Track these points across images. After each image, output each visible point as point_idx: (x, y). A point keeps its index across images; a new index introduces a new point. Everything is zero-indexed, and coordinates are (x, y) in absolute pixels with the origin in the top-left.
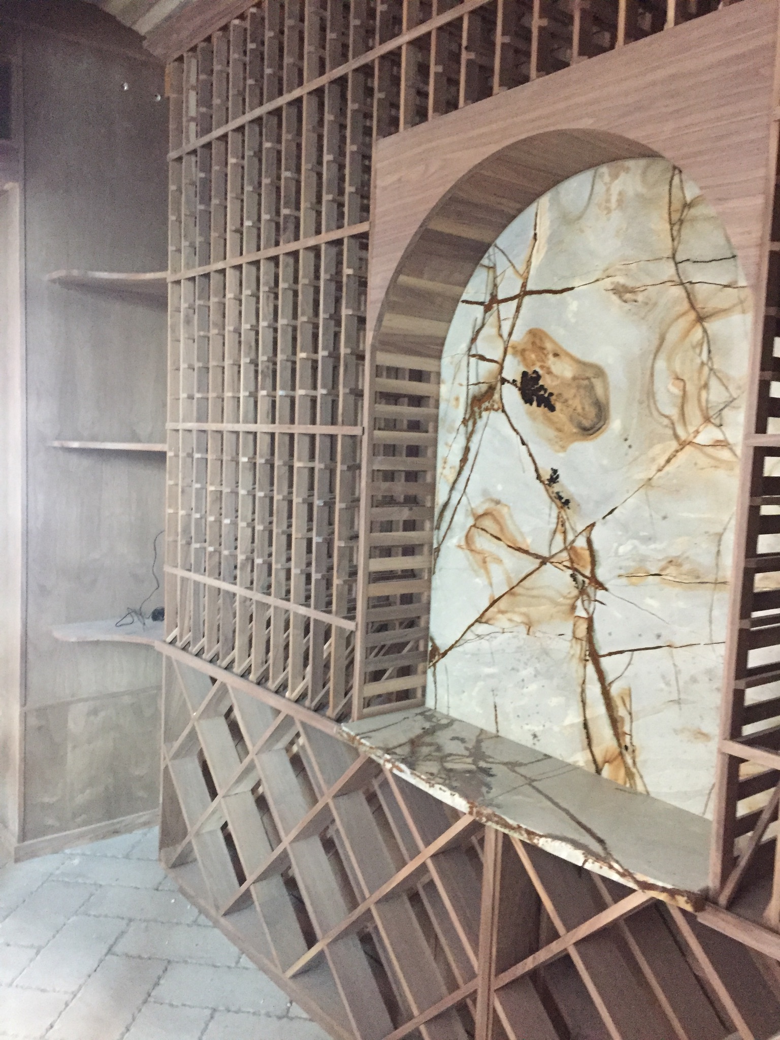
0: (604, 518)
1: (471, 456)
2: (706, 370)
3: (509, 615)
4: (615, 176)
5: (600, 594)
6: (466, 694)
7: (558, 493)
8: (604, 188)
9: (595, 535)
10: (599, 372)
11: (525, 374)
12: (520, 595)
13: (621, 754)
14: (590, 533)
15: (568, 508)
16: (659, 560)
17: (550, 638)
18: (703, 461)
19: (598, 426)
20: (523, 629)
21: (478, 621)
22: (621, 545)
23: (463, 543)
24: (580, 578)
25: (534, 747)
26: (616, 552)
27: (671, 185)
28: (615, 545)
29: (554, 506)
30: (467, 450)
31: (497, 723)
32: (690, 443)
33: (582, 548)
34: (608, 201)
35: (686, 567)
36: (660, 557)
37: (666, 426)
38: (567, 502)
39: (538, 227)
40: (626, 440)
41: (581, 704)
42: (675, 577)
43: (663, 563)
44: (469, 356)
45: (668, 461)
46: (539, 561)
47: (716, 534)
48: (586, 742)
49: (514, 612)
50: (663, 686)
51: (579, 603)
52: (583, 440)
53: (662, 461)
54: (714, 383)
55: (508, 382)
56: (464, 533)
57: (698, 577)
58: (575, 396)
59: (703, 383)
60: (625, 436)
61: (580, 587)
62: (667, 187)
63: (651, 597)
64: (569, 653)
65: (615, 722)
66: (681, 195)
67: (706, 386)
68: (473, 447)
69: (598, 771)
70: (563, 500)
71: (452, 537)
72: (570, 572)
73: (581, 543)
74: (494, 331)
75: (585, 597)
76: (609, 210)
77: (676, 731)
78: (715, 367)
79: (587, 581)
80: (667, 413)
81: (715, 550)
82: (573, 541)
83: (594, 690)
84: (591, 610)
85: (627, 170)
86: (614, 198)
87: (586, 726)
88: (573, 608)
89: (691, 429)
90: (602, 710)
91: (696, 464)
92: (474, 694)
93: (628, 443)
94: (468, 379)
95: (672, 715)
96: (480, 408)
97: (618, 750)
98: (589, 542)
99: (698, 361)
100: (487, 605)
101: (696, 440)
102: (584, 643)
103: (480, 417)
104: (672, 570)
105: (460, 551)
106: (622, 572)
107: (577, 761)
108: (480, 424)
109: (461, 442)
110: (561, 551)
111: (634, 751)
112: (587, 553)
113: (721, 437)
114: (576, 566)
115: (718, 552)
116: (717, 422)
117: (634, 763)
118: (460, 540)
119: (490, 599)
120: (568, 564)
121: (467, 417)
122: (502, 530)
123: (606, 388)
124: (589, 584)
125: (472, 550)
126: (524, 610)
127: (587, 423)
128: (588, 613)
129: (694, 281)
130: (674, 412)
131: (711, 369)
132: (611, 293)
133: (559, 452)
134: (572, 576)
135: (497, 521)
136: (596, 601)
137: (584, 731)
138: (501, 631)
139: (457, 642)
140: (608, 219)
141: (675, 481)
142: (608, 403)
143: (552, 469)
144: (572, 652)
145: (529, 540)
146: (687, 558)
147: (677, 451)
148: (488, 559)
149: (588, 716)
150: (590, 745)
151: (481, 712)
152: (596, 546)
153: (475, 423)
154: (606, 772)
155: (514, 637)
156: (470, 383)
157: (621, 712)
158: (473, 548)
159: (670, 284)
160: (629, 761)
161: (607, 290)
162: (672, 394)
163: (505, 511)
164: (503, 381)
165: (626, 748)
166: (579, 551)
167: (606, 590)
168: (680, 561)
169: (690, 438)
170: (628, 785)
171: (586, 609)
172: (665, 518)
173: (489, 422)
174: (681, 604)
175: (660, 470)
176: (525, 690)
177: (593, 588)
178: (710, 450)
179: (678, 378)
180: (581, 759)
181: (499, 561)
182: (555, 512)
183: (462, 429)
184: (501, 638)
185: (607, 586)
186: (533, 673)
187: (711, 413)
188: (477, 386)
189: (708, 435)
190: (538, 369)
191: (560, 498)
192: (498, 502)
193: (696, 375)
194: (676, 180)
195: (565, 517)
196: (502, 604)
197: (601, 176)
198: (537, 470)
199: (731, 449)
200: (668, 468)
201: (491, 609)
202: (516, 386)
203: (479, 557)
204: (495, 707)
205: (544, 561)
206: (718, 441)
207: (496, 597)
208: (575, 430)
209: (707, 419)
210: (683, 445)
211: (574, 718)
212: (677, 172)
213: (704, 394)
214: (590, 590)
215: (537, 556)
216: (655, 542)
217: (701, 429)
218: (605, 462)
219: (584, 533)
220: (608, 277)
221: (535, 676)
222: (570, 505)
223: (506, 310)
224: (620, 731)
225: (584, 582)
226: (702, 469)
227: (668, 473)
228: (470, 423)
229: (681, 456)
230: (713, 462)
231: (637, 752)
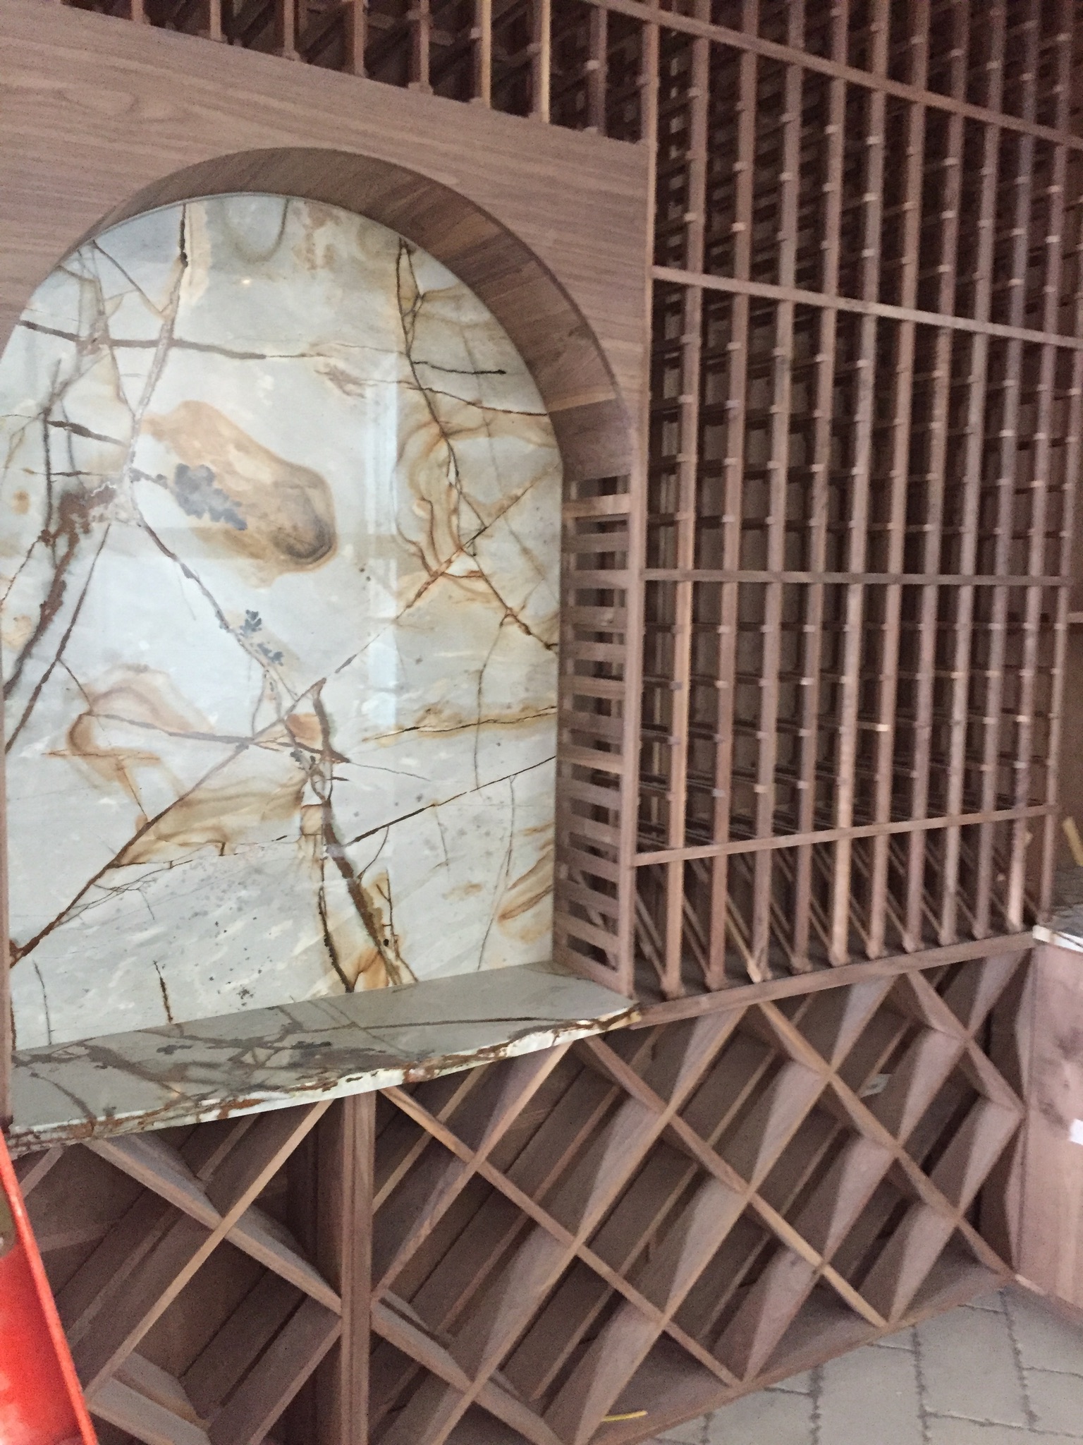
0: (337, 671)
1: (70, 598)
2: (455, 493)
3: (181, 839)
4: (319, 223)
5: (339, 769)
6: (90, 994)
7: (260, 646)
8: (302, 232)
9: (325, 695)
10: (317, 481)
11: (182, 471)
12: (200, 802)
13: (380, 953)
14: (319, 693)
15: (281, 664)
16: (415, 711)
17: (263, 848)
18: (457, 593)
19: (320, 552)
20: (213, 850)
21: (115, 864)
22: (363, 701)
23: (63, 746)
24: (307, 754)
25: (244, 1009)
26: (359, 712)
27: (398, 263)
28: (356, 703)
29: (256, 664)
30: (56, 590)
31: (168, 1008)
32: (443, 574)
33: (307, 715)
34: (310, 251)
35: (447, 713)
36: (416, 707)
37: (414, 555)
38: (278, 656)
39: (187, 245)
40: (362, 570)
41: (319, 917)
42: (434, 727)
43: (421, 713)
44: (46, 422)
45: (419, 595)
46: (233, 746)
47: (477, 671)
48: (330, 960)
49: (193, 830)
50: (427, 852)
51: (307, 788)
52: (296, 570)
53: (412, 595)
54: (464, 507)
55: (148, 478)
56: (66, 728)
57: (460, 722)
58: (279, 510)
59: (452, 507)
60: (360, 566)
61: (307, 766)
62: (393, 266)
63: (408, 755)
64: (296, 858)
65: (369, 919)
66: (412, 281)
67: (456, 511)
68: (74, 581)
69: (350, 987)
70: (271, 655)
71: (30, 741)
72: (291, 750)
73: (305, 708)
74: (108, 390)
75: (317, 778)
76: (313, 267)
77: (444, 896)
78: (465, 490)
79: (317, 756)
80: (414, 539)
81: (476, 688)
82: (294, 707)
84: (326, 793)
85: (337, 220)
86: (320, 252)
87: (328, 940)
88: (299, 796)
89: (443, 558)
90: (351, 911)
91: (450, 597)
92: (111, 985)
93: (365, 574)
94: (48, 464)
95: (442, 880)
96: (84, 515)
97: (376, 949)
98: (319, 707)
99: (447, 483)
100: (133, 834)
101: (450, 571)
102: (319, 837)
103: (87, 531)
104: (431, 720)
105: (57, 762)
106: (368, 735)
107: (319, 992)
108: (85, 543)
109: (39, 573)
110: (273, 725)
111: (396, 942)
112: (316, 719)
113: (475, 568)
114: (298, 740)
115: (480, 691)
116: (471, 550)
117: (398, 955)
118: (54, 742)
119: (137, 825)
120: (287, 740)
121: (53, 529)
122: (154, 711)
123: (329, 505)
124: (321, 760)
125: (85, 755)
126: (211, 822)
127: (299, 547)
128: (322, 797)
129: (435, 389)
130: (422, 539)
131: (460, 493)
132: (326, 378)
133: (257, 587)
134: (293, 755)
135: (142, 699)
136: (333, 778)
137: (326, 950)
138: (167, 865)
139: (62, 915)
140: (313, 277)
141: (428, 618)
142: (333, 519)
143: (248, 612)
144: (301, 855)
145: (213, 719)
146: (448, 702)
147: (428, 584)
148: (127, 763)
149: (330, 928)
150: (335, 963)
151: (131, 1005)
152: (329, 708)
153: (73, 541)
154: (360, 987)
155: (194, 868)
156: (53, 471)
157: (378, 902)
158: (89, 749)
159: (406, 385)
160: (390, 954)
161: (318, 372)
162: (417, 516)
163: (159, 681)
164: (137, 476)
165: (386, 942)
166: (302, 720)
167: (347, 761)
168: (439, 707)
169: (443, 568)
170: (391, 985)
171: (318, 794)
172: (419, 661)
173: (109, 541)
174: (443, 755)
175: (409, 606)
176: (222, 936)
177: (328, 764)
178: (465, 582)
179: (423, 499)
180: (325, 985)
181: (153, 759)
182: (258, 672)
183: (41, 550)
184: (166, 877)
185: (348, 756)
186: (235, 906)
187: (464, 541)
188: (73, 480)
189: (461, 565)
190: (208, 464)
191: (266, 652)
192: (141, 669)
193: (443, 497)
194: (404, 261)
195: (276, 677)
196: (164, 826)
197: (297, 213)
198: (219, 614)
199: (487, 581)
200: (419, 603)
201: (143, 839)
202: (165, 486)
203: (103, 764)
204: (163, 984)
205: (242, 744)
206: (472, 572)
207: (150, 819)
208: (282, 557)
209: (460, 548)
210: (435, 576)
211: (311, 937)
212: (404, 251)
213: (454, 519)
214: (324, 768)
215: (228, 740)
216: (408, 691)
217: (454, 558)
218: (334, 599)
219: (309, 695)
220: (319, 355)
221: (240, 909)
222: (283, 660)
223: (135, 363)
224: (377, 926)
225: (313, 759)
226: (457, 603)
227: (419, 609)
229: (435, 589)
230: (469, 595)
231: (400, 943)
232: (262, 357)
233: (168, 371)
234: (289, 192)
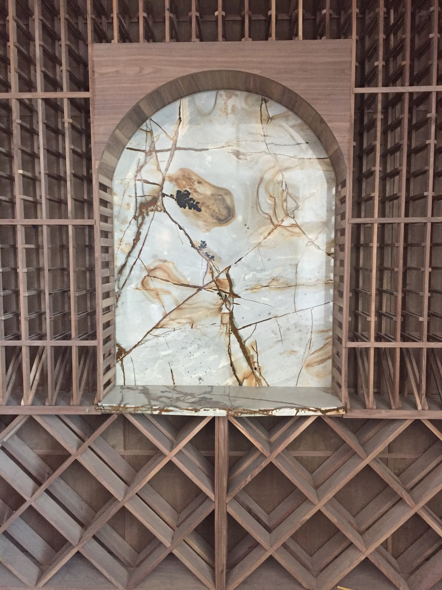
0: (235, 263)
1: (142, 237)
2: (285, 193)
3: (178, 321)
4: (229, 97)
5: (236, 300)
6: (148, 370)
7: (206, 253)
8: (223, 102)
9: (231, 272)
10: (228, 193)
11: (179, 192)
12: (185, 308)
13: (253, 372)
14: (228, 271)
15: (214, 260)
16: (267, 279)
17: (207, 327)
18: (286, 233)
19: (229, 219)
20: (189, 326)
21: (156, 327)
22: (246, 275)
23: (140, 286)
24: (224, 294)
25: (200, 385)
26: (244, 279)
27: (261, 107)
28: (243, 275)
29: (204, 260)
30: (138, 234)
31: (173, 380)
32: (280, 225)
33: (223, 279)
34: (226, 108)
35: (281, 281)
36: (268, 278)
37: (267, 218)
38: (213, 257)
39: (181, 114)
40: (246, 225)
41: (228, 355)
42: (276, 286)
43: (270, 280)
44: (135, 180)
45: (269, 234)
46: (196, 289)
47: (295, 264)
48: (232, 372)
49: (181, 318)
50: (273, 335)
51: (224, 306)
52: (220, 226)
53: (266, 234)
54: (289, 199)
55: (167, 196)
56: (141, 280)
57: (288, 284)
58: (213, 204)
59: (284, 199)
60: (245, 223)
61: (224, 299)
62: (259, 108)
63: (264, 297)
64: (219, 332)
65: (248, 359)
66: (267, 113)
67: (286, 200)
68: (144, 231)
69: (241, 384)
70: (210, 257)
71: (130, 284)
72: (218, 292)
73: (223, 276)
74: (155, 167)
75: (227, 303)
76: (227, 114)
77: (281, 354)
78: (289, 192)
79: (228, 295)
80: (267, 212)
81: (294, 272)
82: (218, 276)
83: (236, 346)
84: (231, 309)
85: (237, 96)
86: (229, 108)
87: (232, 365)
88: (221, 309)
89: (280, 220)
90: (241, 355)
91: (283, 235)
92: (155, 368)
93: (247, 226)
94: (136, 193)
95: (279, 347)
96: (147, 210)
97: (251, 371)
98: (228, 276)
99: (281, 189)
100: (162, 317)
101: (283, 224)
102: (228, 325)
103: (148, 215)
104: (275, 283)
105: (138, 291)
106: (248, 288)
107: (228, 383)
108: (148, 219)
109: (133, 229)
110: (211, 282)
111: (259, 369)
112: (227, 281)
113: (294, 223)
114: (220, 288)
115: (296, 272)
116: (292, 216)
117: (260, 374)
118: (137, 284)
119: (163, 314)
120: (216, 288)
121: (137, 215)
122: (169, 276)
123: (232, 201)
124: (229, 296)
125: (146, 290)
126: (188, 316)
127: (222, 218)
128: (229, 310)
129: (276, 153)
130: (271, 212)
131: (287, 193)
132: (232, 155)
133: (205, 232)
134: (218, 294)
135: (165, 271)
136: (234, 303)
137: (231, 368)
138: (173, 330)
139: (139, 342)
140: (227, 118)
141: (273, 243)
142: (234, 207)
143: (201, 241)
144: (221, 331)
145: (189, 279)
146: (282, 276)
147: (273, 230)
148: (160, 293)
149: (233, 360)
150: (235, 373)
151: (161, 376)
152: (232, 277)
153: (143, 218)
154: (245, 384)
155: (183, 331)
156: (137, 196)
157: (252, 353)
158: (148, 288)
159: (264, 153)
160: (257, 374)
161: (228, 152)
162: (268, 203)
163: (171, 265)
164: (164, 195)
165: (256, 369)
166: (222, 281)
167: (240, 297)
168: (278, 278)
169: (280, 223)
170: (258, 385)
171: (228, 309)
172: (269, 260)
173: (154, 218)
174: (280, 297)
175: (265, 239)
176: (192, 357)
177: (231, 298)
178: (290, 229)
179: (271, 197)
180: (231, 381)
181: (169, 293)
182: (205, 263)
183: (134, 222)
184: (173, 334)
185: (240, 296)
186: (197, 347)
187: (289, 212)
188: (144, 198)
189: (288, 222)
190: (188, 189)
191: (208, 256)
192: (165, 261)
193: (280, 195)
194: (264, 105)
195: (212, 265)
196: (172, 316)
197: (221, 95)
198: (191, 242)
199: (300, 228)
200: (269, 237)
201: (165, 319)
202: (173, 198)
203: (152, 293)
204: (171, 371)
205: (199, 289)
206: (293, 224)
207: (167, 313)
208: (214, 221)
209: (287, 215)
210: (276, 227)
211: (225, 362)
212: (264, 102)
213: (285, 204)
214: (230, 299)
215: (195, 287)
216: (265, 272)
217: (284, 219)
218: (234, 236)
219: (224, 272)
220: (229, 146)
221: (198, 348)
222: (214, 259)
223: (163, 157)
224: (251, 362)
225: (226, 295)
226: (287, 237)
227: (269, 240)
228: (140, 219)
229: (275, 231)
230: (291, 234)
231: (261, 370)
232: (207, 149)
233: (174, 158)
234: (217, 89)
